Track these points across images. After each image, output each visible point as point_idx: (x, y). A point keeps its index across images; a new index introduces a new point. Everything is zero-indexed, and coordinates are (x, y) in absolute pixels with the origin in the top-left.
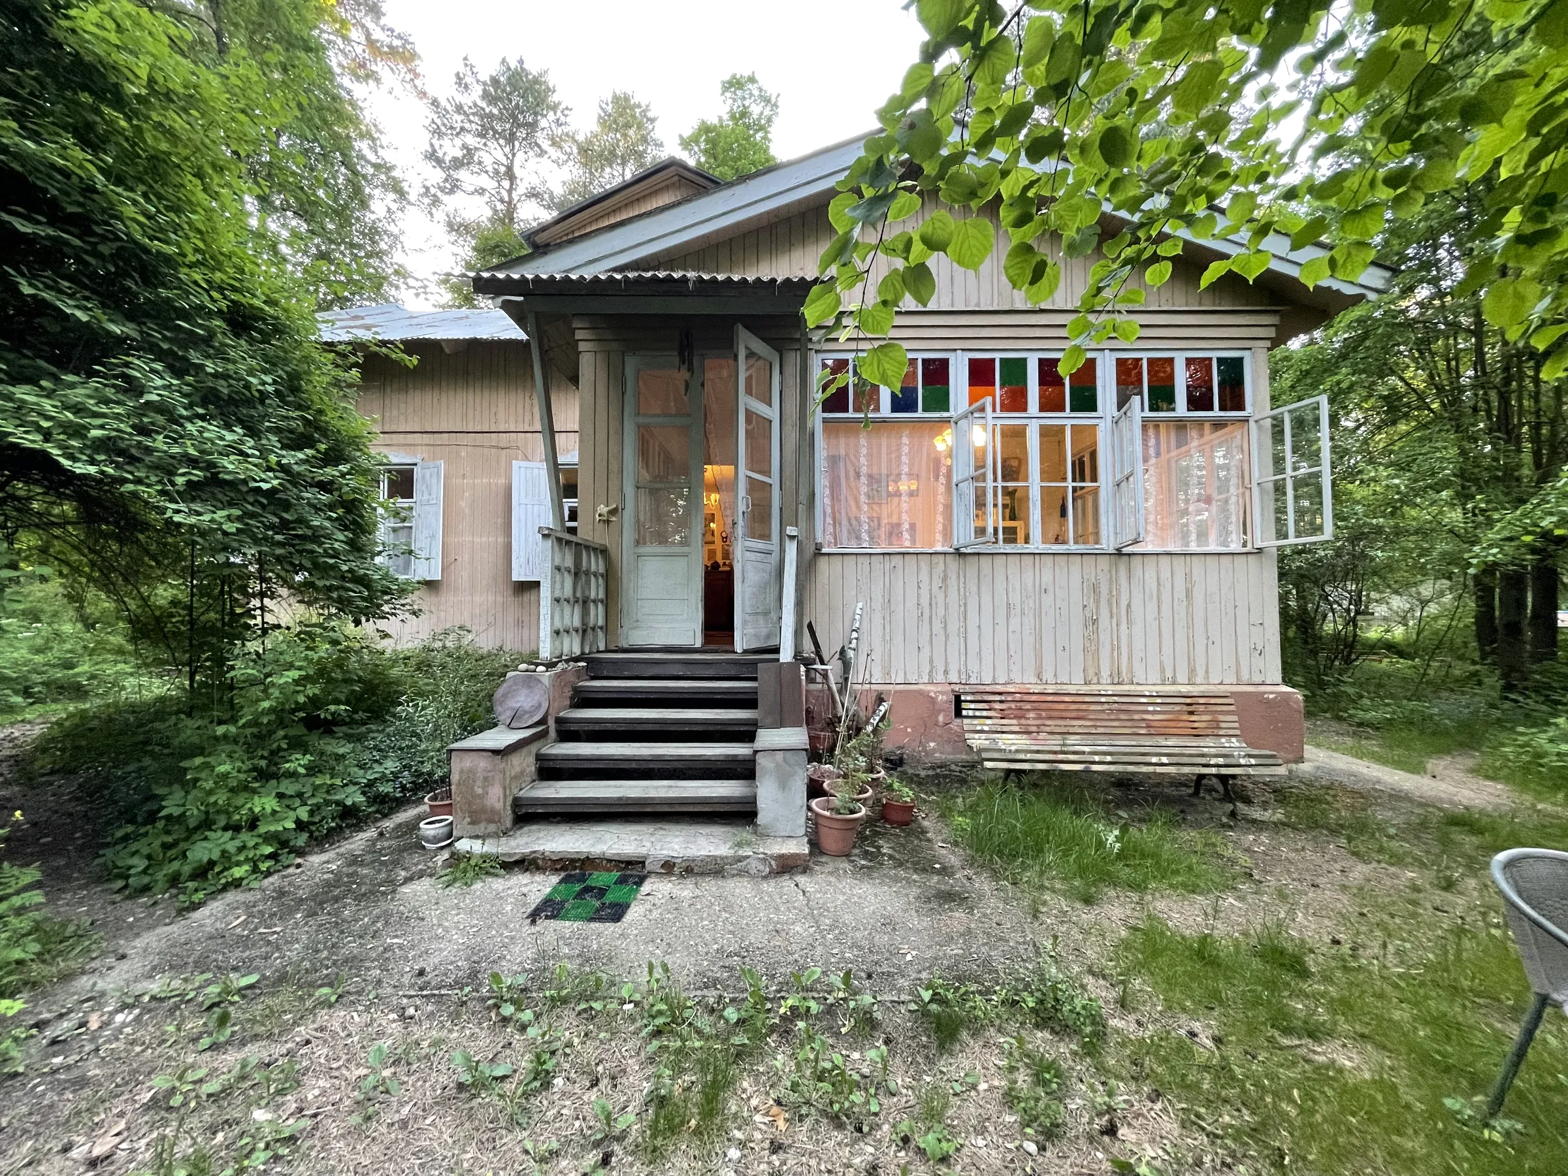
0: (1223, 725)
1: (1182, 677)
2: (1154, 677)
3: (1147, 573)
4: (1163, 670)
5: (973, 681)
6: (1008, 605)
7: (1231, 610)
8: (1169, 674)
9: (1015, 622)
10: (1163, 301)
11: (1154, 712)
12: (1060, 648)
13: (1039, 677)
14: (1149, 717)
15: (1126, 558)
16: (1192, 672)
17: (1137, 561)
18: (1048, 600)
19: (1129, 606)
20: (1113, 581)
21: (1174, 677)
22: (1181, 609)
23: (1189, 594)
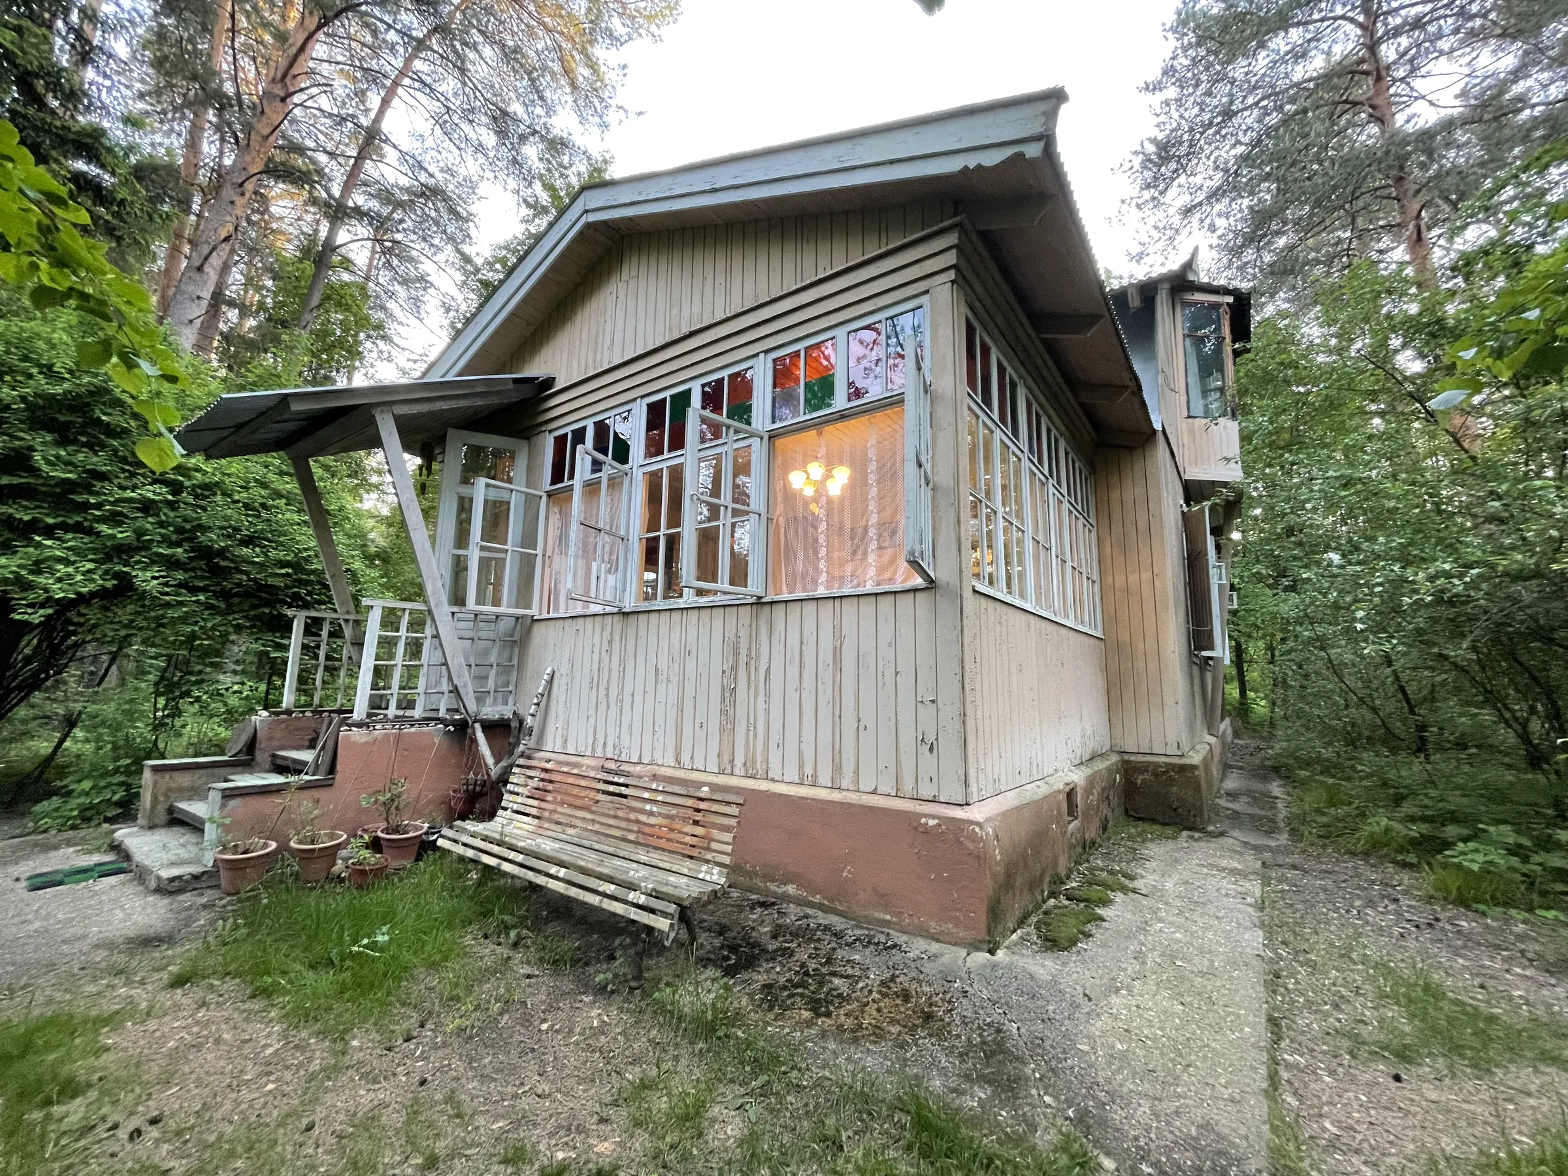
0: (714, 846)
1: (825, 778)
2: (792, 774)
3: (787, 625)
4: (801, 766)
5: (623, 758)
6: (657, 669)
7: (889, 678)
8: (809, 771)
9: (661, 690)
10: (820, 270)
11: (651, 813)
12: (698, 725)
13: (678, 761)
14: (643, 818)
15: (767, 609)
16: (837, 770)
17: (779, 610)
18: (691, 663)
19: (768, 670)
20: (753, 637)
21: (815, 776)
22: (827, 676)
23: (837, 653)
